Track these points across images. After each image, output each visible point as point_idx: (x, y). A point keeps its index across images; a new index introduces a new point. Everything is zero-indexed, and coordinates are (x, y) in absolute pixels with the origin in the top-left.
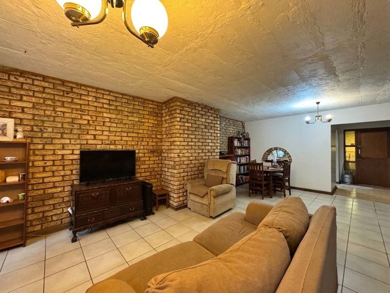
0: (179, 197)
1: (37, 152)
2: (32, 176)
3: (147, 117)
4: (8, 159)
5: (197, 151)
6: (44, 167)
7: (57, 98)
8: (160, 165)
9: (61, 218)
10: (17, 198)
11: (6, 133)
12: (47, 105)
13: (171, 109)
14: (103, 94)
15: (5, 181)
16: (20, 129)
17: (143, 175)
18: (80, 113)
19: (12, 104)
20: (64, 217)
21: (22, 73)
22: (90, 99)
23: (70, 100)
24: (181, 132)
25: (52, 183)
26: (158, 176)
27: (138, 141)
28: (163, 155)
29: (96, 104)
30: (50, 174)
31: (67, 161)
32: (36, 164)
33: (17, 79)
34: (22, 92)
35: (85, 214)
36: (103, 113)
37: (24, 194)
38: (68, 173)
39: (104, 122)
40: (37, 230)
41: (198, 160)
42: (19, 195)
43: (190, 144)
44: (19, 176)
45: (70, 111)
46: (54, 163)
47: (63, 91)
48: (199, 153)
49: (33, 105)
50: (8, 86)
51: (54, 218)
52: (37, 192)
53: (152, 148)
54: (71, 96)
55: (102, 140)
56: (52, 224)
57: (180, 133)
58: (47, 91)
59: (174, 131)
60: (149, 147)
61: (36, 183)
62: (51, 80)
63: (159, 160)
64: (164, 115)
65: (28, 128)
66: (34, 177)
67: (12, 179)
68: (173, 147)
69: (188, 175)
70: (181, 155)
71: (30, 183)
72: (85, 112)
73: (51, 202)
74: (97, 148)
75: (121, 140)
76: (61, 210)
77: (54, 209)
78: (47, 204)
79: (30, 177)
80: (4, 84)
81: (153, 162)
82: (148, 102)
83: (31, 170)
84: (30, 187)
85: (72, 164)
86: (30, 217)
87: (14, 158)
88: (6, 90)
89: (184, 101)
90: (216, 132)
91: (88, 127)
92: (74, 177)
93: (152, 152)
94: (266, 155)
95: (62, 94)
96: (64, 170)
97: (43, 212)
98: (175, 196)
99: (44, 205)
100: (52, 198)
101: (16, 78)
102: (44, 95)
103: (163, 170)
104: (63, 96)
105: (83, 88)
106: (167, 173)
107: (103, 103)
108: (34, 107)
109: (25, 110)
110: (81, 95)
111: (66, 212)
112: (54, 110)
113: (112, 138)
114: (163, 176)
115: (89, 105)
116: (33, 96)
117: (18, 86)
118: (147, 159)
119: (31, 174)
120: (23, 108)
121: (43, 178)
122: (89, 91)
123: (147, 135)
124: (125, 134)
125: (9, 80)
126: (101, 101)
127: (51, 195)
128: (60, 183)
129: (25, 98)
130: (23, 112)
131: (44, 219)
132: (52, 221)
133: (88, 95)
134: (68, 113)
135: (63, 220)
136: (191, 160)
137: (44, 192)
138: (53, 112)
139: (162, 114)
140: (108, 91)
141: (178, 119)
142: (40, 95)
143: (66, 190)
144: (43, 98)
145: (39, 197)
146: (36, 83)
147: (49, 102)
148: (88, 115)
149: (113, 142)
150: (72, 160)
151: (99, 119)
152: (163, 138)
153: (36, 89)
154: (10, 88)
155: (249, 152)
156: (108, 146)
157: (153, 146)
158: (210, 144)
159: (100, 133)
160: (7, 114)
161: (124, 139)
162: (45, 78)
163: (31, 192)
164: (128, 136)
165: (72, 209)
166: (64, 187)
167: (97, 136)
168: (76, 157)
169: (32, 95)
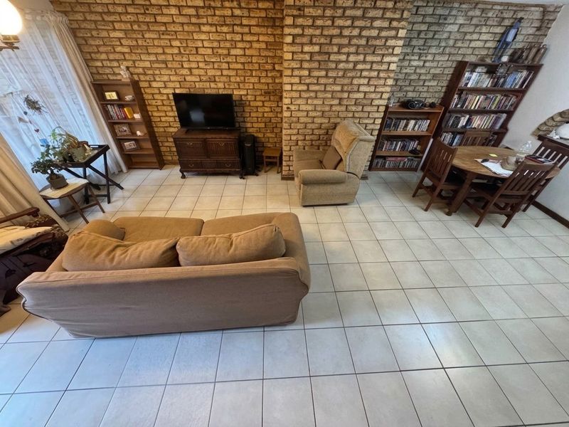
3: (256, 30)
4: (127, 99)
5: (329, 102)
7: (140, 18)
8: (279, 115)
12: (136, 32)
15: (134, 117)
17: (255, 125)
22: (173, 11)
23: (152, 19)
27: (245, 77)
29: (181, 19)
30: (164, 114)
35: (186, 159)
36: (192, 32)
39: (197, 48)
43: (313, 88)
45: (157, 36)
46: (163, 103)
47: (143, 6)
48: (332, 105)
49: (126, 34)
53: (266, 87)
54: (152, 12)
55: (199, 75)
60: (261, 86)
63: (278, 106)
67: (138, 116)
70: (293, 107)
72: (173, 35)
75: (222, 75)
81: (268, 109)
93: (268, 93)
99: (168, 141)
102: (129, 17)
107: (190, 16)
108: (127, 37)
109: (122, 41)
110: (161, 7)
112: (144, 37)
113: (211, 73)
115: (174, 22)
116: (121, 21)
118: (260, 104)
120: (119, 39)
121: (160, 117)
123: (257, 65)
124: (226, 66)
126: (186, 11)
129: (116, 26)
130: (121, 44)
134: (157, 39)
137: (165, 130)
138: (143, 40)
141: (289, 39)
142: (125, 18)
144: (130, 22)
147: (136, 27)
148: (177, 39)
149: (212, 78)
151: (190, 44)
154: (101, 14)
157: (268, 84)
158: (364, 88)
159: (195, 65)
161: (225, 73)
164: (229, 69)
167: (193, 70)
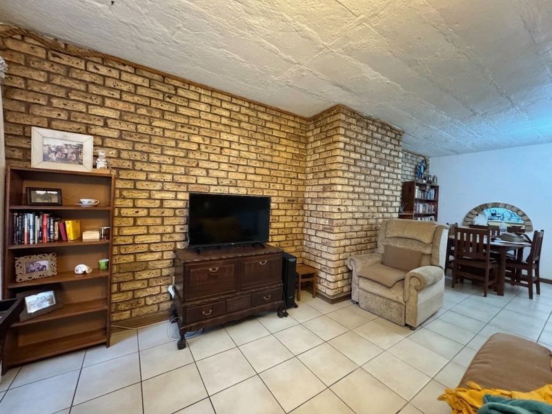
0: (336, 282)
1: (125, 193)
2: (118, 232)
3: (284, 142)
4: (86, 202)
5: (367, 203)
6: (135, 219)
7: (154, 104)
8: (301, 225)
9: (157, 301)
10: (97, 267)
11: (82, 160)
12: (140, 116)
13: (328, 127)
14: (222, 100)
15: (81, 238)
16: (101, 153)
18: (188, 131)
19: (90, 112)
20: (162, 300)
21: (105, 59)
22: (203, 107)
23: (173, 109)
24: (345, 168)
25: (146, 246)
26: (296, 243)
27: (270, 183)
28: (306, 207)
29: (210, 117)
30: (143, 230)
31: (168, 210)
32: (124, 212)
33: (98, 69)
34: (105, 93)
35: (198, 302)
36: (220, 132)
37: (108, 260)
38: (169, 229)
39: (222, 148)
40: (125, 319)
41: (367, 219)
42: (100, 261)
43: (357, 189)
44: (100, 231)
45: (172, 127)
46: (149, 213)
47: (164, 93)
48: (369, 207)
49: (121, 115)
50: (85, 81)
51: (150, 301)
52: (125, 257)
53: (290, 195)
54: (175, 102)
55: (218, 178)
56: (146, 310)
57: (343, 171)
58: (141, 91)
59: (334, 167)
60: (285, 194)
61: (123, 243)
62: (145, 73)
63: (299, 215)
64: (312, 139)
65: (113, 153)
66: (121, 234)
67: (92, 236)
68: (326, 195)
69: (351, 245)
70: (343, 209)
71: (115, 244)
72: (194, 130)
73: (145, 275)
74: (211, 191)
75: (246, 179)
76: (158, 288)
77: (149, 286)
78: (140, 278)
79: (116, 234)
80: (79, 78)
81: (290, 219)
82: (287, 117)
83: (117, 222)
84: (115, 250)
85: (175, 215)
86: (115, 298)
87: (93, 201)
88: (82, 87)
89: (353, 113)
90: (396, 171)
91: (198, 156)
92: (177, 237)
93: (291, 201)
94: (470, 216)
95: (161, 97)
96: (162, 224)
97: (134, 291)
98: (330, 278)
99: (134, 280)
100: (146, 269)
101: (95, 68)
102: (136, 99)
103: (305, 232)
104: (163, 101)
105: (193, 88)
106: (313, 239)
107: (221, 116)
108: (121, 119)
109: (109, 122)
110: (189, 100)
111: (164, 293)
112: (150, 125)
113: (232, 176)
114: (305, 243)
115: (200, 118)
116: (120, 100)
117: (100, 81)
118: (283, 212)
119: (116, 230)
120: (106, 119)
121: (134, 236)
122: (200, 94)
123: (283, 173)
124: (252, 170)
125: (86, 70)
126: (218, 111)
127: (144, 264)
128: (158, 245)
129: (108, 102)
130: (106, 125)
131: (135, 302)
132: (146, 305)
133: (199, 101)
134: (171, 130)
135: (161, 305)
136: (356, 219)
137: (135, 259)
138: (149, 128)
139: (307, 138)
140: (228, 95)
141: (341, 145)
142: (129, 98)
143: (165, 258)
144: (136, 104)
145: (128, 265)
146: (125, 77)
147: (143, 111)
148: (199, 135)
149: (234, 182)
150: (175, 209)
151: (215, 142)
152: (306, 179)
153: (125, 88)
154: (87, 83)
155: (436, 210)
156: (227, 188)
157: (292, 191)
158: (387, 192)
159: (215, 166)
160: (83, 128)
161: (250, 177)
162: (137, 69)
163: (117, 257)
164: (255, 174)
165: (174, 288)
166: (162, 252)
167: (210, 171)
168: (181, 204)
169: (118, 97)
